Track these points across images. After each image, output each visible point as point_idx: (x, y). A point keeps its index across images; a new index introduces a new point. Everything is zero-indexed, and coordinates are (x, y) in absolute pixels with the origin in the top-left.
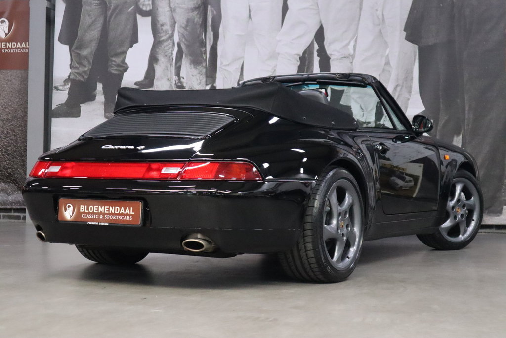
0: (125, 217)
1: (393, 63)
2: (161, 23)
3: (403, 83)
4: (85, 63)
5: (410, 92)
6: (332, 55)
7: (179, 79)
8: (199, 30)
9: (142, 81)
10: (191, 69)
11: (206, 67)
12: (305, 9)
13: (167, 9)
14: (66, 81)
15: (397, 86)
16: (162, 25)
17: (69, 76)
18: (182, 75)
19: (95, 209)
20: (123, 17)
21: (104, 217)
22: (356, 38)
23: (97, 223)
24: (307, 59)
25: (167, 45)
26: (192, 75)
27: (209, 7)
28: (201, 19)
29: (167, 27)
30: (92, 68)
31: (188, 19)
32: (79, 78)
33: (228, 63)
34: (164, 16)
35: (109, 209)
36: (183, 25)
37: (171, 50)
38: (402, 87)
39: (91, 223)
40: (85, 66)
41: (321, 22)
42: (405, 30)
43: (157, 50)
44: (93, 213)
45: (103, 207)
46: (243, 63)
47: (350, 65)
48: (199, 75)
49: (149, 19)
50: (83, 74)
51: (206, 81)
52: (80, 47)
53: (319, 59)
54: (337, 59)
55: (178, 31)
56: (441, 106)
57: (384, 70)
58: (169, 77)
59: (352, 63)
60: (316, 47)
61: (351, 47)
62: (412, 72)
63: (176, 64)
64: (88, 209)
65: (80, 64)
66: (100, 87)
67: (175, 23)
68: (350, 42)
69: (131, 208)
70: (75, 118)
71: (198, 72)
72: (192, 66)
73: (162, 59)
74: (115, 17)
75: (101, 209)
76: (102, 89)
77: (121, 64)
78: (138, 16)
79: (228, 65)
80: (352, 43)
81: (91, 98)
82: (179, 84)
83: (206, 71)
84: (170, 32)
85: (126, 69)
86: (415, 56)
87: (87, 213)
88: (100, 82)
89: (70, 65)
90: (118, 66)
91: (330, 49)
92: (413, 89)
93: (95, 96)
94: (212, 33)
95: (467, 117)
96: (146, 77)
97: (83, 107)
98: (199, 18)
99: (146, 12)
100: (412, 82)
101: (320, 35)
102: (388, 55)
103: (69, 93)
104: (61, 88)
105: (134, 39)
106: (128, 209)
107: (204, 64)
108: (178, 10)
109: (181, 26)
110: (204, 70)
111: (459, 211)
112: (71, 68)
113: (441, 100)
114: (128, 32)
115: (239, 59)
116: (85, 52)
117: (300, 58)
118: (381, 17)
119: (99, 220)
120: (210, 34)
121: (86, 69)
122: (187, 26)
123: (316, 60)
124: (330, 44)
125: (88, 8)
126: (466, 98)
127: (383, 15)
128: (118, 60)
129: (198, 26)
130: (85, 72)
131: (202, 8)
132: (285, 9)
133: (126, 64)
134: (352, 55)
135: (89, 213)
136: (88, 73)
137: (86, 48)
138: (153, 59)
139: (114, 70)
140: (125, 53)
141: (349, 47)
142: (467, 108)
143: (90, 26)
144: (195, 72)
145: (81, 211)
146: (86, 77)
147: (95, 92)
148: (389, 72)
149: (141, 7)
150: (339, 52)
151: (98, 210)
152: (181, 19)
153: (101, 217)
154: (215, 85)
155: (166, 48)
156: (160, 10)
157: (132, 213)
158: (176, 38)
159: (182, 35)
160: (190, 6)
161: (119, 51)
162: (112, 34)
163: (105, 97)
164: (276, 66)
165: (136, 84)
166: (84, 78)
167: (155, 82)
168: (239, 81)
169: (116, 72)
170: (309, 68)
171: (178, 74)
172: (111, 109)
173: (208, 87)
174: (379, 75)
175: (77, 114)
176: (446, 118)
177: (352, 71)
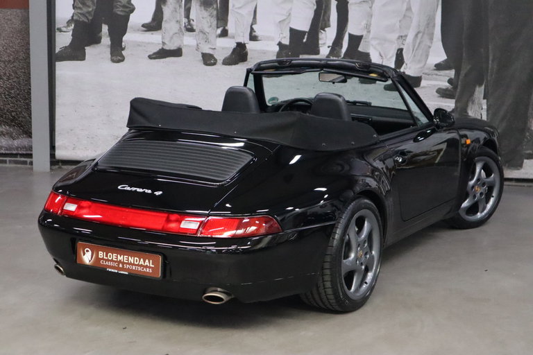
0: (145, 269)
1: (415, 9)
3: (425, 30)
4: (89, 3)
5: (431, 39)
7: (189, 21)
9: (150, 23)
10: (201, 11)
11: (217, 9)
14: (69, 23)
15: (419, 33)
17: (73, 17)
18: (191, 17)
19: (114, 257)
21: (123, 266)
23: (116, 271)
24: (324, 2)
26: (203, 18)
30: (96, 9)
32: (83, 19)
33: (240, 6)
35: (128, 258)
38: (424, 33)
39: (110, 270)
40: (89, 7)
44: (112, 260)
45: (122, 257)
46: (256, 8)
47: (369, 10)
48: (209, 18)
50: (87, 15)
51: (217, 24)
53: (336, 2)
54: (356, 3)
56: (464, 55)
57: (405, 16)
58: (178, 19)
59: (371, 8)
62: (434, 19)
63: (185, 5)
64: (107, 256)
65: (84, 4)
66: (105, 28)
69: (151, 261)
70: (79, 62)
71: (209, 14)
72: (203, 8)
73: (171, 1)
75: (120, 258)
76: (107, 31)
77: (127, 5)
79: (240, 8)
81: (96, 40)
82: (189, 27)
83: (217, 14)
85: (132, 10)
87: (106, 260)
88: (105, 24)
89: (73, 5)
90: (124, 6)
92: (435, 36)
93: (100, 38)
95: (490, 66)
96: (154, 19)
97: (89, 50)
100: (434, 29)
103: (72, 35)
104: (64, 29)
106: (147, 261)
107: (215, 6)
110: (215, 13)
111: (479, 190)
112: (74, 8)
113: (464, 49)
115: (252, 1)
117: (317, 2)
119: (118, 268)
121: (90, 9)
126: (490, 47)
128: (123, 1)
130: (89, 13)
133: (132, 5)
135: (108, 260)
136: (93, 13)
139: (119, 11)
142: (491, 58)
144: (205, 14)
145: (100, 257)
146: (90, 18)
147: (100, 35)
148: (411, 18)
151: (117, 259)
153: (121, 266)
154: (227, 28)
157: (151, 266)
163: (111, 40)
164: (291, 9)
165: (143, 26)
166: (88, 19)
167: (164, 25)
168: (252, 25)
169: (121, 13)
170: (325, 12)
171: (187, 16)
172: (117, 53)
173: (219, 31)
174: (400, 21)
175: (82, 57)
176: (468, 68)
177: (372, 16)
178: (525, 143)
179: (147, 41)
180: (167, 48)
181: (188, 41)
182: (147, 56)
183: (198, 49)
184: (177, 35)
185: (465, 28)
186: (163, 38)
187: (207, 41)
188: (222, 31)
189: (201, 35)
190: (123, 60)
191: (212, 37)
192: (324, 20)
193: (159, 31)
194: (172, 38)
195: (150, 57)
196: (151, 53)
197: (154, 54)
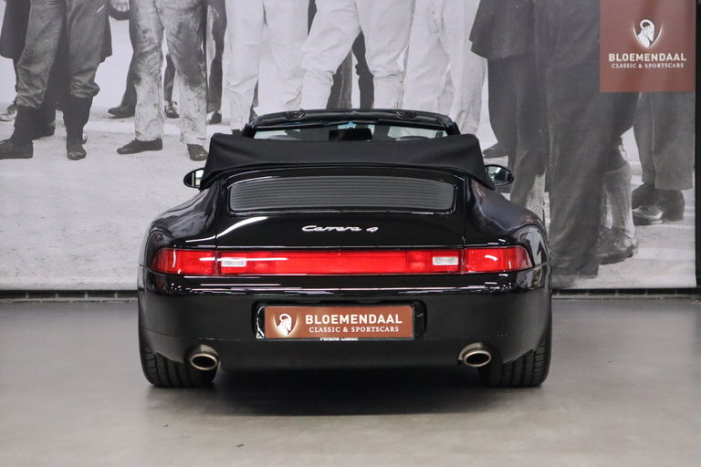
0: (387, 329)
1: (456, 82)
2: (142, 28)
3: (469, 108)
4: (38, 83)
5: (478, 120)
6: (375, 71)
7: (171, 105)
8: (196, 37)
9: (119, 108)
10: (186, 91)
11: (206, 89)
12: (338, 10)
13: (151, 9)
14: (10, 109)
15: (462, 112)
16: (145, 32)
17: (15, 102)
18: (173, 99)
19: (333, 319)
20: (89, 21)
21: (350, 330)
22: (408, 50)
23: (338, 339)
24: (343, 77)
25: (152, 59)
26: (189, 100)
27: (209, 7)
28: (198, 25)
29: (152, 34)
30: (48, 90)
31: (181, 23)
32: (29, 104)
33: (237, 83)
34: (147, 20)
35: (358, 318)
36: (174, 32)
37: (158, 65)
38: (468, 113)
39: (326, 339)
40: (37, 88)
41: (360, 28)
42: (471, 39)
43: (139, 66)
44: (329, 325)
45: (347, 317)
46: (257, 86)
47: (400, 85)
48: (197, 100)
49: (126, 23)
50: (35, 99)
51: (207, 108)
52: (29, 61)
53: (358, 76)
54: (382, 78)
55: (168, 40)
56: (519, 138)
57: (444, 91)
58: (157, 102)
59: (402, 82)
60: (355, 61)
61: (400, 61)
62: (480, 94)
63: (165, 84)
64: (320, 320)
65: (31, 85)
66: (59, 116)
67: (163, 28)
68: (398, 55)
69: (397, 316)
71: (196, 95)
72: (188, 87)
73: (146, 79)
74: (79, 19)
75: (344, 319)
76: (62, 119)
77: (89, 85)
78: (111, 20)
79: (237, 86)
80: (402, 56)
81: (47, 131)
82: (171, 111)
83: (207, 94)
84: (156, 41)
85: (96, 91)
86: (484, 73)
87: (318, 326)
88: (60, 110)
89: (16, 86)
90: (85, 87)
91: (373, 64)
92: (482, 116)
93: (54, 128)
94: (214, 43)
95: (551, 150)
96: (124, 103)
97: (37, 145)
98: (196, 23)
99: (121, 13)
100: (480, 107)
101: (359, 46)
102: (449, 72)
103: (15, 125)
104: (4, 118)
105: (106, 51)
106: (390, 316)
107: (204, 85)
108: (166, 12)
109: (171, 34)
110: (204, 93)
112: (17, 91)
113: (518, 130)
114: (97, 40)
115: (252, 77)
116: (37, 69)
117: (334, 76)
118: (439, 22)
119: (342, 334)
120: (211, 43)
121: (40, 91)
122: (179, 32)
123: (355, 78)
124: (373, 57)
125: (40, 7)
126: (550, 127)
127: (442, 19)
128: (84, 79)
129: (194, 33)
130: (37, 96)
131: (200, 9)
132: (312, 10)
133: (95, 84)
134: (402, 72)
135: (323, 326)
136: (43, 97)
137: (38, 63)
138: (133, 78)
139: (79, 94)
140: (94, 69)
141: (398, 61)
142: (552, 140)
143: (43, 32)
144: (192, 95)
145: (307, 323)
146: (39, 102)
147: (52, 124)
148: (451, 93)
149: (115, 7)
150: (385, 68)
151: (338, 321)
152: (170, 24)
153: (345, 330)
154: (219, 112)
155: (150, 64)
156: (141, 11)
157: (397, 322)
158: (165, 49)
159: (173, 46)
160: (182, 6)
161: (85, 67)
162: (74, 44)
163: (68, 131)
164: (301, 87)
165: (110, 111)
166: (36, 104)
167: (137, 109)
168: (252, 107)
169: (82, 96)
170: (345, 90)
171: (168, 98)
172: (76, 147)
173: (210, 116)
174: (438, 98)
175: (27, 153)
176: (525, 153)
177: (403, 92)
178: (598, 245)
179: (115, 131)
180: (142, 139)
181: (170, 129)
182: (115, 150)
183: (182, 139)
184: (156, 122)
185: (518, 104)
186: (136, 127)
187: (194, 129)
188: (213, 117)
189: (186, 120)
190: (84, 157)
191: (201, 124)
192: (343, 97)
193: (131, 118)
194: (148, 126)
195: (120, 151)
196: (121, 146)
197: (125, 147)
